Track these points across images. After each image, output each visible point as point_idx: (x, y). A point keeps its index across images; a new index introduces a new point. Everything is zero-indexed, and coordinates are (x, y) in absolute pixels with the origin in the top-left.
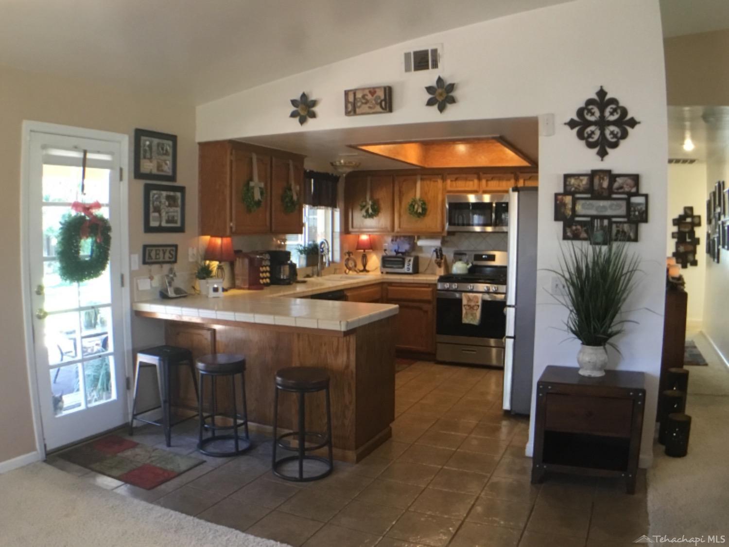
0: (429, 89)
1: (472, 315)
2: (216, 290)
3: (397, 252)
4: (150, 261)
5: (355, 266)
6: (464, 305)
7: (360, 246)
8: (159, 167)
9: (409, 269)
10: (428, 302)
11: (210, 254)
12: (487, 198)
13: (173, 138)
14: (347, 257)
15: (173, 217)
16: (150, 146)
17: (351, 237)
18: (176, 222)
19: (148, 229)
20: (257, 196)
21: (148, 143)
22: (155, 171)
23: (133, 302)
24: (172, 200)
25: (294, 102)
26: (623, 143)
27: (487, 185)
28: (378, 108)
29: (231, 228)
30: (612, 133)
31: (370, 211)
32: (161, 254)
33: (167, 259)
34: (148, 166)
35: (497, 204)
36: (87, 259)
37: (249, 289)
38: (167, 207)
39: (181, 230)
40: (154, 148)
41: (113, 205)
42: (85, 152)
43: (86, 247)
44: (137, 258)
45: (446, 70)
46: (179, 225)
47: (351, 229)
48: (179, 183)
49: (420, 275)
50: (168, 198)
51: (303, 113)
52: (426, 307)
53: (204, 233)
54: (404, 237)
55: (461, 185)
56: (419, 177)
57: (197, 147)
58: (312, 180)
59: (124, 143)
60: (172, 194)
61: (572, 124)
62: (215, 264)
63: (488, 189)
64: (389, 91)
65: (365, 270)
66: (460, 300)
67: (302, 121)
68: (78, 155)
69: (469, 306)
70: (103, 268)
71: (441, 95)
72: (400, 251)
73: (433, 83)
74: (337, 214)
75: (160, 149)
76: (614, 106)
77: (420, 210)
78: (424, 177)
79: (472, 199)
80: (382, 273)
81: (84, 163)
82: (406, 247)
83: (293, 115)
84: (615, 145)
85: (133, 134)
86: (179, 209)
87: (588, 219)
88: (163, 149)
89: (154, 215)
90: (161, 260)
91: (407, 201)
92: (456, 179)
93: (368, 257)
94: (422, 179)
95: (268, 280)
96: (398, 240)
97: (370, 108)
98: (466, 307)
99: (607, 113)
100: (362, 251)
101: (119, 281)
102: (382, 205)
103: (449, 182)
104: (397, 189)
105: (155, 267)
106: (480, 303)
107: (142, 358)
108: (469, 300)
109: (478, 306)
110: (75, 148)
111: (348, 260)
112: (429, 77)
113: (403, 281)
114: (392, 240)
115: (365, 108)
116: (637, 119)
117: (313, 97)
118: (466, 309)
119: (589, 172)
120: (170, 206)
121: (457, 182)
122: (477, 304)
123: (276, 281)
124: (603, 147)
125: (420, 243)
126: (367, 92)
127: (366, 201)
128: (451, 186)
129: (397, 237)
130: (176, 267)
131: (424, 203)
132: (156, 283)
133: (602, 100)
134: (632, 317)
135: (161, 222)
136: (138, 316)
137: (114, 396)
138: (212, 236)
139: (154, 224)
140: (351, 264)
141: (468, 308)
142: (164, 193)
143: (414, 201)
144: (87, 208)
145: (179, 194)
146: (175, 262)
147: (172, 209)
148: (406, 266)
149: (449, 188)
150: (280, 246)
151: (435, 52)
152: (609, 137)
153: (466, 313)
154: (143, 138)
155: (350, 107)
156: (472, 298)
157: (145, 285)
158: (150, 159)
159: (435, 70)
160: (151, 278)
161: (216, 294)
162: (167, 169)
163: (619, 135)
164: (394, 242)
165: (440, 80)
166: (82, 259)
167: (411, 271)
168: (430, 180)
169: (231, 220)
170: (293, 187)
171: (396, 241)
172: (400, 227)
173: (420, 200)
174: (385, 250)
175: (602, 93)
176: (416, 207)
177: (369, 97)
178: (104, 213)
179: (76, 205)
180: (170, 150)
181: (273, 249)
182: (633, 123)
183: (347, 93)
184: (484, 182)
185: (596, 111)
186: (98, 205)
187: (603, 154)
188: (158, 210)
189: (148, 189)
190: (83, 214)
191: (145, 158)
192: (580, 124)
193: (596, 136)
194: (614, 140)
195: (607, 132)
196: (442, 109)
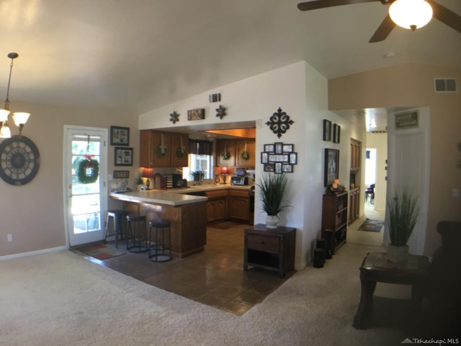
0: (217, 110)
2: (142, 189)
3: (238, 175)
4: (116, 177)
5: (220, 181)
7: (222, 173)
8: (122, 140)
9: (242, 183)
10: (247, 198)
11: (145, 175)
13: (128, 129)
14: (216, 177)
15: (127, 160)
16: (117, 133)
17: (219, 168)
18: (128, 162)
19: (116, 165)
20: (163, 151)
21: (116, 131)
22: (120, 142)
23: (109, 192)
24: (127, 154)
25: (171, 115)
26: (288, 131)
28: (199, 118)
29: (151, 165)
30: (283, 127)
31: (226, 157)
32: (122, 174)
33: (124, 176)
34: (116, 140)
36: (90, 176)
37: (160, 189)
38: (125, 156)
39: (131, 165)
40: (119, 133)
41: (101, 155)
42: (89, 136)
43: (89, 171)
44: (111, 176)
45: (223, 102)
46: (130, 163)
47: (218, 165)
48: (130, 146)
49: (248, 186)
50: (125, 152)
51: (174, 119)
53: (141, 166)
54: (242, 168)
56: (246, 142)
57: (139, 132)
58: (198, 144)
59: (106, 132)
60: (127, 151)
61: (268, 123)
62: (145, 179)
64: (203, 111)
65: (225, 183)
67: (174, 122)
68: (86, 137)
70: (96, 179)
71: (221, 112)
72: (240, 175)
73: (218, 107)
74: (212, 157)
75: (122, 133)
76: (284, 116)
77: (246, 157)
78: (248, 142)
80: (231, 184)
81: (89, 140)
82: (242, 173)
83: (171, 120)
84: (284, 132)
85: (110, 128)
86: (130, 157)
87: (273, 163)
88: (123, 133)
89: (118, 159)
90: (122, 177)
91: (241, 152)
93: (227, 178)
94: (248, 143)
95: (171, 186)
97: (196, 118)
99: (281, 119)
100: (224, 174)
101: (103, 184)
102: (231, 154)
104: (237, 147)
105: (119, 180)
107: (111, 214)
110: (85, 134)
111: (216, 178)
112: (217, 105)
113: (237, 188)
115: (194, 118)
116: (293, 120)
117: (178, 113)
119: (273, 143)
120: (126, 155)
123: (175, 186)
124: (279, 133)
125: (248, 171)
126: (195, 111)
127: (224, 153)
130: (128, 179)
131: (248, 154)
132: (119, 185)
133: (280, 113)
134: (291, 205)
135: (122, 161)
136: (111, 198)
137: (100, 228)
138: (145, 167)
139: (118, 162)
140: (217, 180)
142: (124, 151)
143: (244, 152)
144: (89, 157)
145: (130, 151)
146: (128, 177)
147: (127, 157)
148: (241, 182)
150: (180, 172)
151: (220, 95)
152: (282, 128)
154: (114, 129)
155: (189, 117)
157: (114, 186)
158: (117, 138)
159: (220, 102)
160: (117, 184)
161: (142, 191)
162: (125, 141)
163: (286, 127)
164: (238, 171)
165: (221, 106)
166: (87, 176)
167: (243, 184)
168: (251, 143)
169: (151, 162)
170: (181, 147)
172: (238, 164)
173: (246, 152)
174: (234, 174)
175: (280, 110)
176: (245, 155)
177: (196, 113)
178: (97, 158)
179: (85, 156)
180: (126, 133)
181: (176, 173)
182: (292, 122)
183: (188, 111)
185: (277, 117)
186: (93, 156)
187: (279, 136)
188: (120, 157)
189: (116, 149)
190: (87, 159)
191: (115, 137)
192: (271, 123)
193: (277, 129)
194: (284, 130)
195: (281, 127)
196: (221, 118)
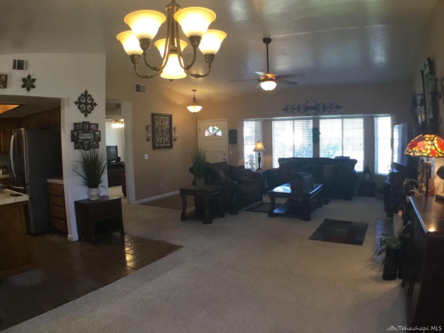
0: (24, 80)
26: (92, 112)
61: (76, 103)
71: (29, 83)
73: (26, 77)
76: (89, 97)
84: (90, 112)
112: (24, 74)
116: (97, 103)
119: (82, 122)
124: (86, 112)
133: (86, 95)
151: (27, 62)
152: (88, 109)
159: (27, 71)
163: (91, 109)
165: (29, 76)
175: (86, 92)
182: (95, 104)
185: (84, 98)
187: (86, 115)
192: (78, 103)
193: (84, 109)
194: (89, 110)
195: (88, 107)
196: (28, 90)
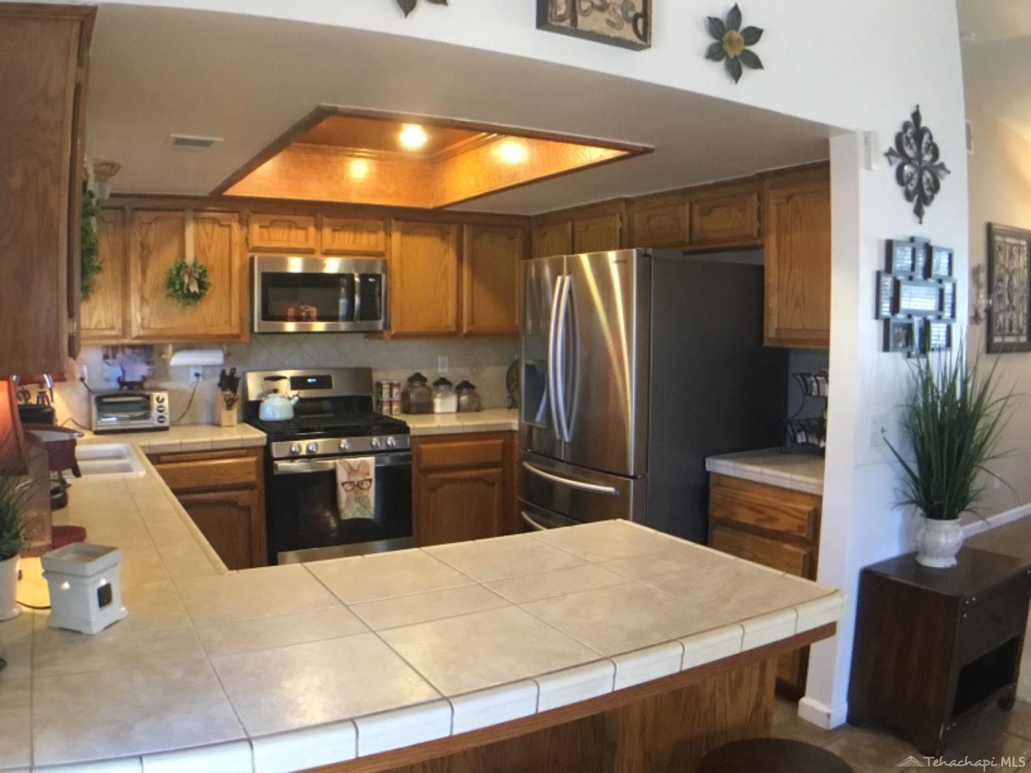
1: (358, 500)
3: (123, 384)
6: (343, 484)
10: (248, 487)
12: (332, 266)
27: (333, 240)
35: (362, 277)
52: (244, 497)
55: (280, 236)
56: (190, 214)
61: (890, 157)
63: (336, 246)
66: (333, 473)
69: (351, 483)
72: (128, 379)
78: (202, 215)
79: (295, 265)
82: (140, 370)
91: (163, 262)
92: (272, 224)
94: (197, 220)
96: (120, 355)
98: (346, 486)
103: (255, 228)
104: (136, 239)
106: (372, 475)
108: (352, 471)
109: (370, 481)
114: (106, 357)
118: (346, 490)
121: (271, 230)
122: (368, 478)
124: (919, 200)
128: (261, 238)
129: (115, 348)
131: (203, 273)
133: (915, 127)
141: (349, 487)
143: (182, 267)
148: (155, 413)
149: (256, 241)
152: (925, 186)
153: (348, 500)
156: (355, 468)
164: (110, 361)
171: (114, 357)
172: (142, 325)
173: (194, 265)
175: (918, 116)
184: (327, 232)
187: (920, 212)
192: (897, 156)
193: (914, 183)
195: (924, 180)
196: (734, 73)
